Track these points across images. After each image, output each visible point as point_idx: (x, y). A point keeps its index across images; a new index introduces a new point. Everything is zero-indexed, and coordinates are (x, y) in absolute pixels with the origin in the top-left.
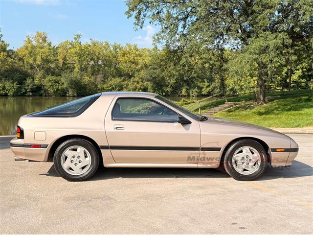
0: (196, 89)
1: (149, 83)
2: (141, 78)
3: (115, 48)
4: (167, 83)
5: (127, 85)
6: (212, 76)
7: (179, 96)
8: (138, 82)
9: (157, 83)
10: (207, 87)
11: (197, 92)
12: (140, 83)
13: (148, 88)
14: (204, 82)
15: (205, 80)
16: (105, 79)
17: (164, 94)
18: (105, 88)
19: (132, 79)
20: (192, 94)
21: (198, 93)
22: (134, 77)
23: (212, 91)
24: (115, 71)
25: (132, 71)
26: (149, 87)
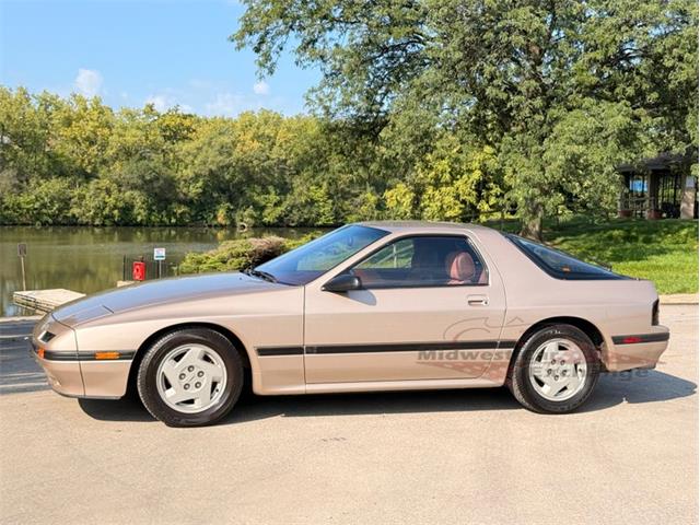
0: (250, 210)
1: (136, 193)
2: (116, 182)
3: (46, 103)
4: (182, 195)
5: (82, 197)
6: (284, 179)
7: (210, 226)
8: (108, 192)
9: (156, 194)
10: (276, 205)
11: (252, 216)
12: (115, 194)
13: (133, 207)
14: (268, 193)
15: (271, 188)
16: (22, 182)
17: (173, 221)
18: (23, 205)
19: (93, 184)
20: (242, 221)
21: (255, 218)
22: (98, 178)
23: (286, 216)
24: (46, 161)
25: (90, 163)
26: (138, 202)
